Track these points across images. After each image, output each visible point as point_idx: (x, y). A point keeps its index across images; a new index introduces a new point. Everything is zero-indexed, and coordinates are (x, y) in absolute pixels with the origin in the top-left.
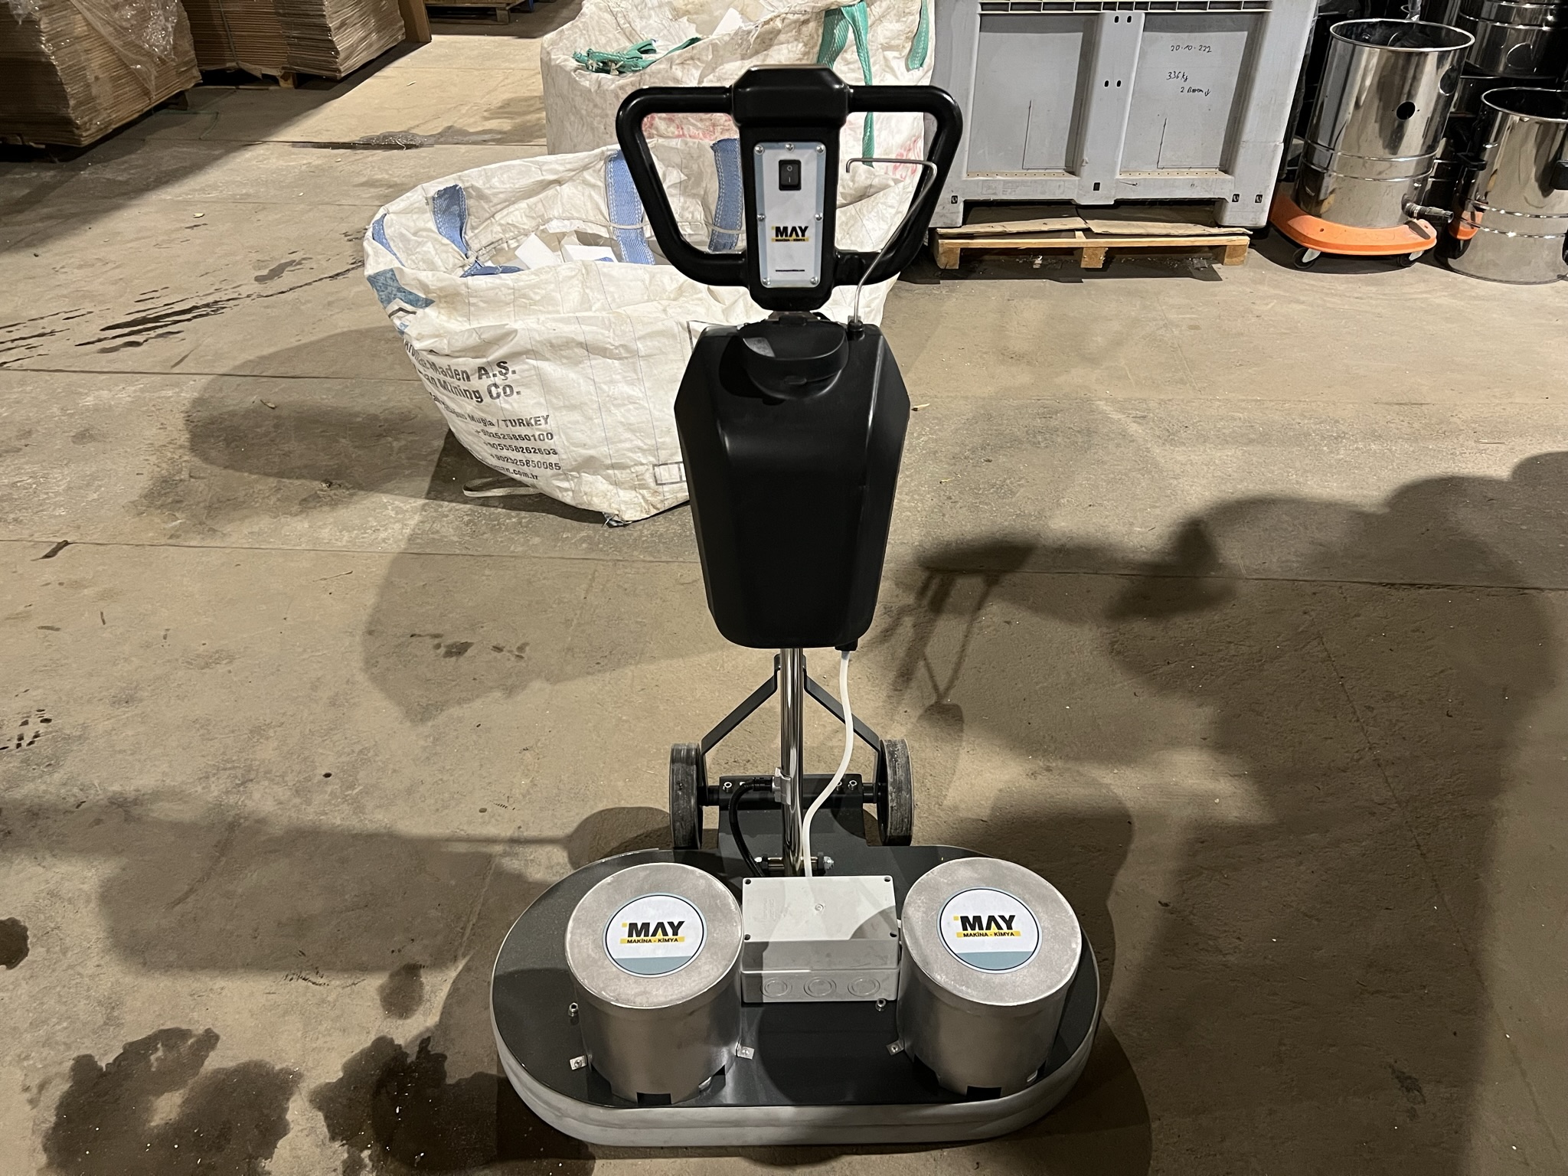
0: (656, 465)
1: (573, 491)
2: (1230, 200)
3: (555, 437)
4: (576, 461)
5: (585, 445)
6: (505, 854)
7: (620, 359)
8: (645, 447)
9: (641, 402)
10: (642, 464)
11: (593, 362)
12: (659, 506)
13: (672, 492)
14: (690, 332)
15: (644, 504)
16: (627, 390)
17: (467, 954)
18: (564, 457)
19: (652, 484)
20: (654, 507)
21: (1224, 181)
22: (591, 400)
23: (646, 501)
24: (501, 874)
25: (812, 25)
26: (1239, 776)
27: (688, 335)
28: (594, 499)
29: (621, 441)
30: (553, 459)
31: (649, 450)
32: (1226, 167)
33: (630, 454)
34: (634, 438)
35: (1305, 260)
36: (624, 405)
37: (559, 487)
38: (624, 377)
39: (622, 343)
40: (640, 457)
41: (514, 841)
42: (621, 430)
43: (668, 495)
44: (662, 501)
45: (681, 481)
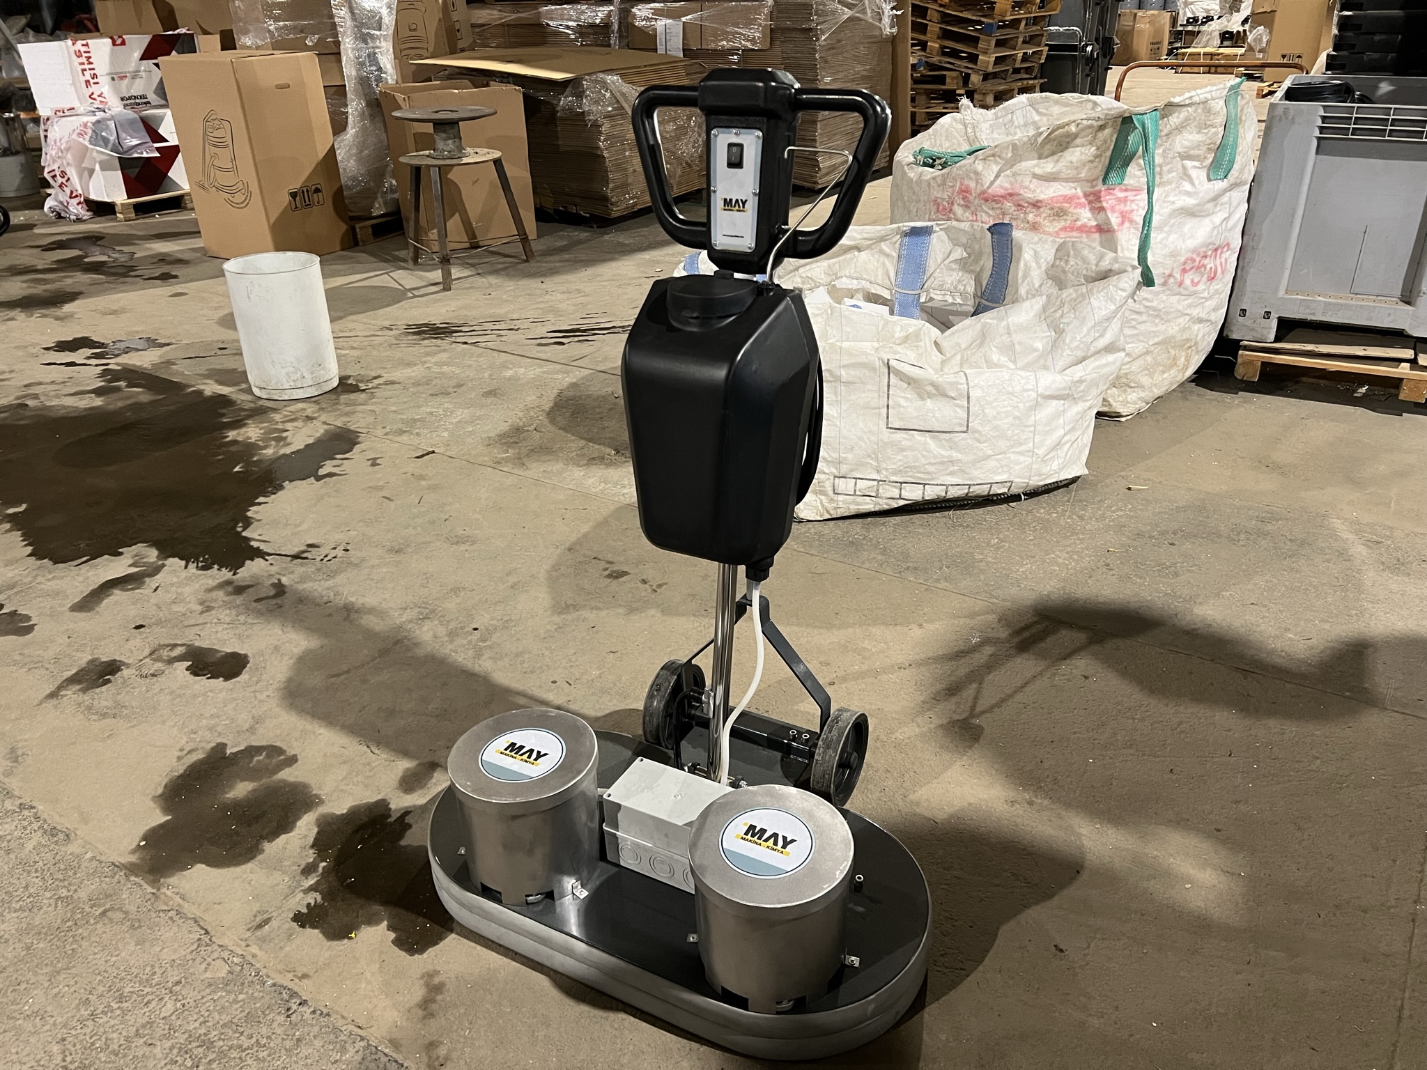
0: (836, 477)
8: (830, 459)
9: (835, 420)
10: (824, 473)
12: (832, 512)
13: (845, 502)
14: (889, 367)
15: (820, 508)
19: (831, 493)
20: (828, 512)
23: (823, 506)
25: (1107, 131)
27: (886, 369)
31: (833, 462)
39: (828, 368)
40: (823, 467)
43: (841, 505)
44: (836, 509)
45: (855, 494)
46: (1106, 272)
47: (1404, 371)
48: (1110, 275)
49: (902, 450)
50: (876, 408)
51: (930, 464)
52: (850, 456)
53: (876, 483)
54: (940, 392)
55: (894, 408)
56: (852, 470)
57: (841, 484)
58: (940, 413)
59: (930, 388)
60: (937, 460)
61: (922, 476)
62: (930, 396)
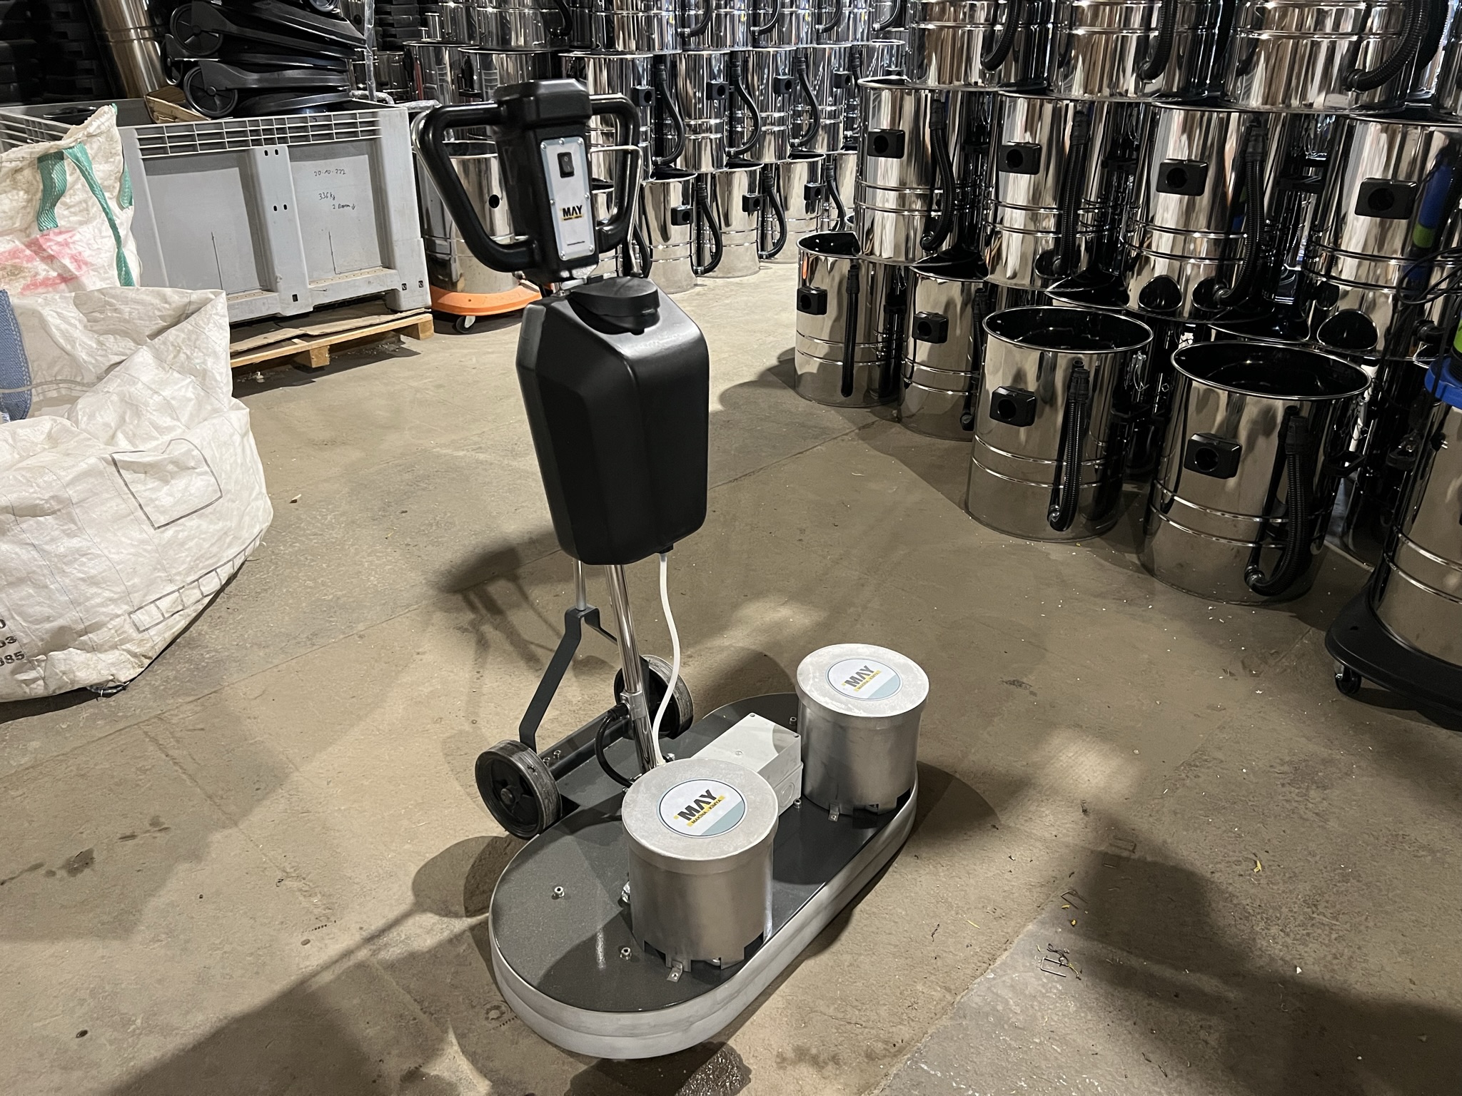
0: (130, 613)
1: (44, 679)
2: (400, 289)
3: (7, 623)
4: (42, 640)
5: (49, 617)
6: (374, 953)
7: (53, 513)
8: (116, 596)
9: (92, 551)
10: (118, 616)
11: (24, 526)
12: (150, 654)
13: (159, 634)
14: (115, 464)
15: (132, 659)
16: (75, 543)
17: (447, 1028)
18: (25, 641)
19: (135, 635)
20: (146, 657)
21: (391, 274)
22: (40, 567)
23: (135, 655)
24: (391, 966)
25: (27, 172)
27: (114, 469)
28: (78, 674)
29: (88, 599)
30: (11, 649)
31: (120, 598)
32: (388, 262)
33: (104, 610)
34: (100, 591)
35: (467, 325)
36: (76, 560)
37: (24, 681)
38: (64, 531)
39: (52, 494)
40: (112, 609)
41: (370, 939)
42: (83, 586)
43: (157, 639)
44: (153, 647)
45: (165, 619)
46: (186, 306)
47: (301, 345)
48: (192, 308)
49: (183, 544)
50: (129, 515)
51: (212, 545)
52: (136, 580)
53: (176, 594)
54: (182, 467)
55: (148, 505)
56: (145, 595)
57: (140, 617)
58: (196, 486)
59: (170, 467)
60: (216, 538)
61: (211, 561)
62: (173, 475)
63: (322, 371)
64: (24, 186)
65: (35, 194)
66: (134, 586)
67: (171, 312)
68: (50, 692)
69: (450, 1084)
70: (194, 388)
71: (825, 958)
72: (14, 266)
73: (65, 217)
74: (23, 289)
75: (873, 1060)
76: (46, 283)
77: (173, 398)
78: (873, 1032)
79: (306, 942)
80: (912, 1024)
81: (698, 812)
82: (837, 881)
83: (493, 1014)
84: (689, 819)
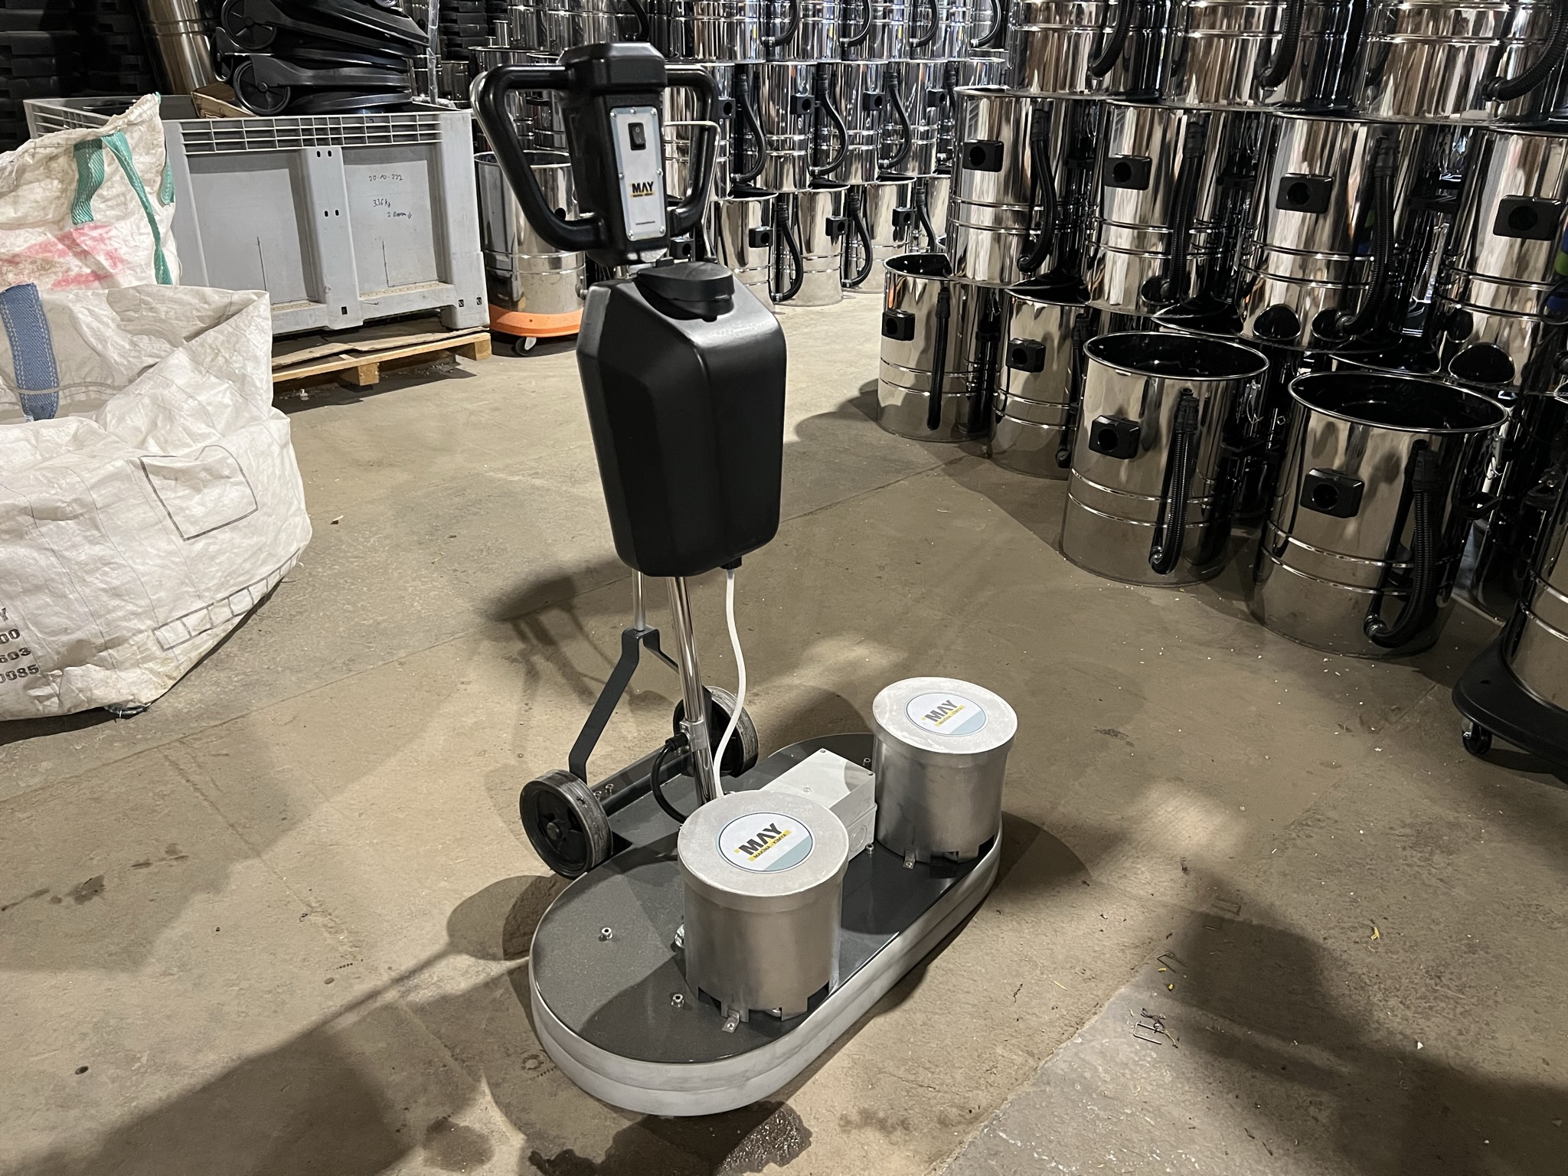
0: (155, 629)
1: (58, 696)
2: (457, 306)
3: (21, 633)
4: (58, 653)
5: (66, 629)
7: (75, 517)
8: (140, 610)
9: (118, 560)
10: (141, 632)
11: (44, 529)
12: (175, 674)
13: (185, 653)
14: (144, 469)
15: (155, 679)
16: (98, 550)
17: (480, 1076)
18: (40, 654)
19: (158, 653)
20: (170, 677)
21: (447, 290)
22: (59, 574)
23: (158, 674)
24: (421, 1010)
25: (62, 160)
26: (861, 642)
27: (143, 473)
28: (96, 692)
29: (109, 612)
30: (25, 662)
31: (145, 612)
32: (444, 277)
33: (125, 624)
34: (123, 603)
35: (527, 347)
36: (98, 569)
37: (38, 697)
38: (86, 537)
39: (74, 496)
40: (136, 624)
41: (400, 980)
42: (105, 598)
43: (182, 659)
44: (177, 667)
45: (191, 638)
46: (226, 307)
47: (348, 361)
48: (233, 308)
49: (213, 558)
50: (157, 524)
51: (245, 560)
52: (162, 594)
53: (205, 611)
54: (215, 475)
55: (178, 514)
56: (171, 611)
57: (165, 634)
58: (230, 497)
59: (203, 475)
60: (250, 553)
61: (242, 579)
62: (206, 484)
63: (370, 390)
64: (59, 175)
65: (70, 184)
66: (159, 600)
67: (211, 313)
68: (64, 711)
69: (481, 1136)
70: (232, 393)
71: (896, 1016)
72: (45, 261)
73: (101, 210)
74: (54, 285)
75: (946, 1126)
76: (79, 280)
77: (209, 404)
78: (948, 1096)
79: (330, 981)
80: (991, 1089)
81: (761, 846)
82: (912, 932)
83: (531, 1064)
84: (751, 853)
